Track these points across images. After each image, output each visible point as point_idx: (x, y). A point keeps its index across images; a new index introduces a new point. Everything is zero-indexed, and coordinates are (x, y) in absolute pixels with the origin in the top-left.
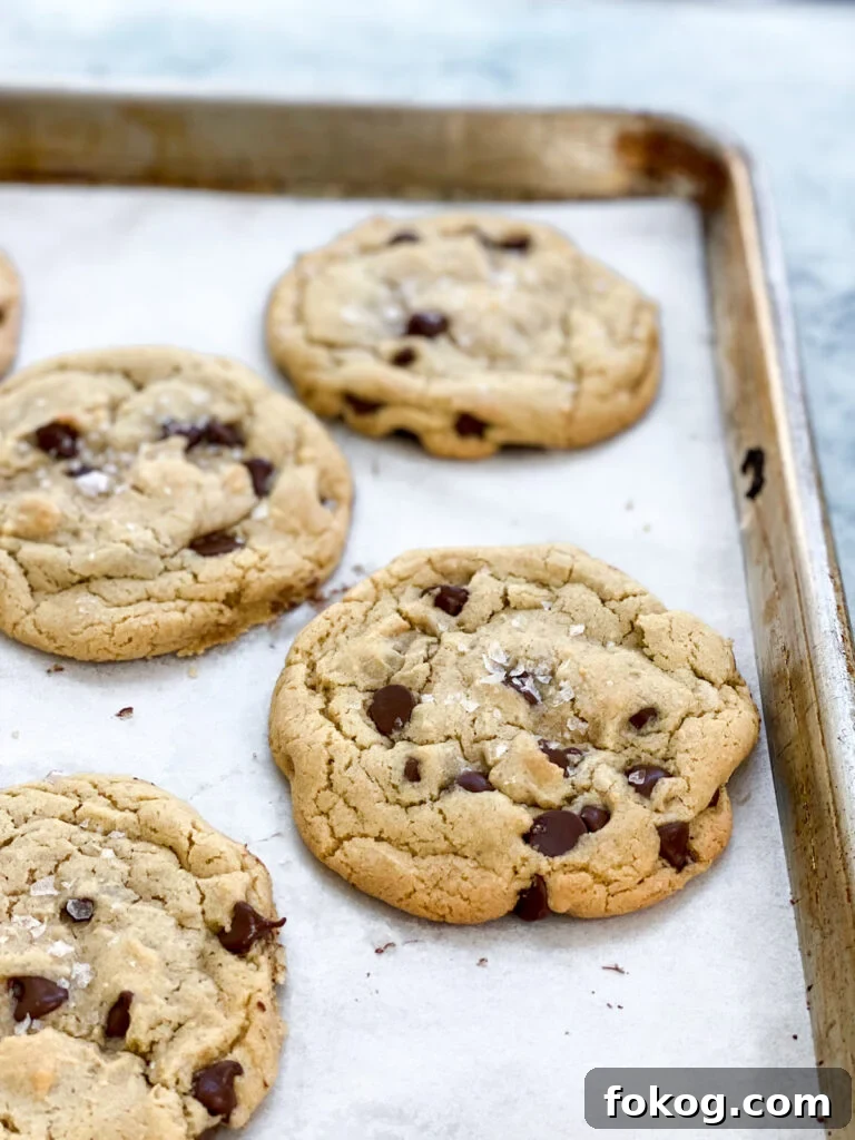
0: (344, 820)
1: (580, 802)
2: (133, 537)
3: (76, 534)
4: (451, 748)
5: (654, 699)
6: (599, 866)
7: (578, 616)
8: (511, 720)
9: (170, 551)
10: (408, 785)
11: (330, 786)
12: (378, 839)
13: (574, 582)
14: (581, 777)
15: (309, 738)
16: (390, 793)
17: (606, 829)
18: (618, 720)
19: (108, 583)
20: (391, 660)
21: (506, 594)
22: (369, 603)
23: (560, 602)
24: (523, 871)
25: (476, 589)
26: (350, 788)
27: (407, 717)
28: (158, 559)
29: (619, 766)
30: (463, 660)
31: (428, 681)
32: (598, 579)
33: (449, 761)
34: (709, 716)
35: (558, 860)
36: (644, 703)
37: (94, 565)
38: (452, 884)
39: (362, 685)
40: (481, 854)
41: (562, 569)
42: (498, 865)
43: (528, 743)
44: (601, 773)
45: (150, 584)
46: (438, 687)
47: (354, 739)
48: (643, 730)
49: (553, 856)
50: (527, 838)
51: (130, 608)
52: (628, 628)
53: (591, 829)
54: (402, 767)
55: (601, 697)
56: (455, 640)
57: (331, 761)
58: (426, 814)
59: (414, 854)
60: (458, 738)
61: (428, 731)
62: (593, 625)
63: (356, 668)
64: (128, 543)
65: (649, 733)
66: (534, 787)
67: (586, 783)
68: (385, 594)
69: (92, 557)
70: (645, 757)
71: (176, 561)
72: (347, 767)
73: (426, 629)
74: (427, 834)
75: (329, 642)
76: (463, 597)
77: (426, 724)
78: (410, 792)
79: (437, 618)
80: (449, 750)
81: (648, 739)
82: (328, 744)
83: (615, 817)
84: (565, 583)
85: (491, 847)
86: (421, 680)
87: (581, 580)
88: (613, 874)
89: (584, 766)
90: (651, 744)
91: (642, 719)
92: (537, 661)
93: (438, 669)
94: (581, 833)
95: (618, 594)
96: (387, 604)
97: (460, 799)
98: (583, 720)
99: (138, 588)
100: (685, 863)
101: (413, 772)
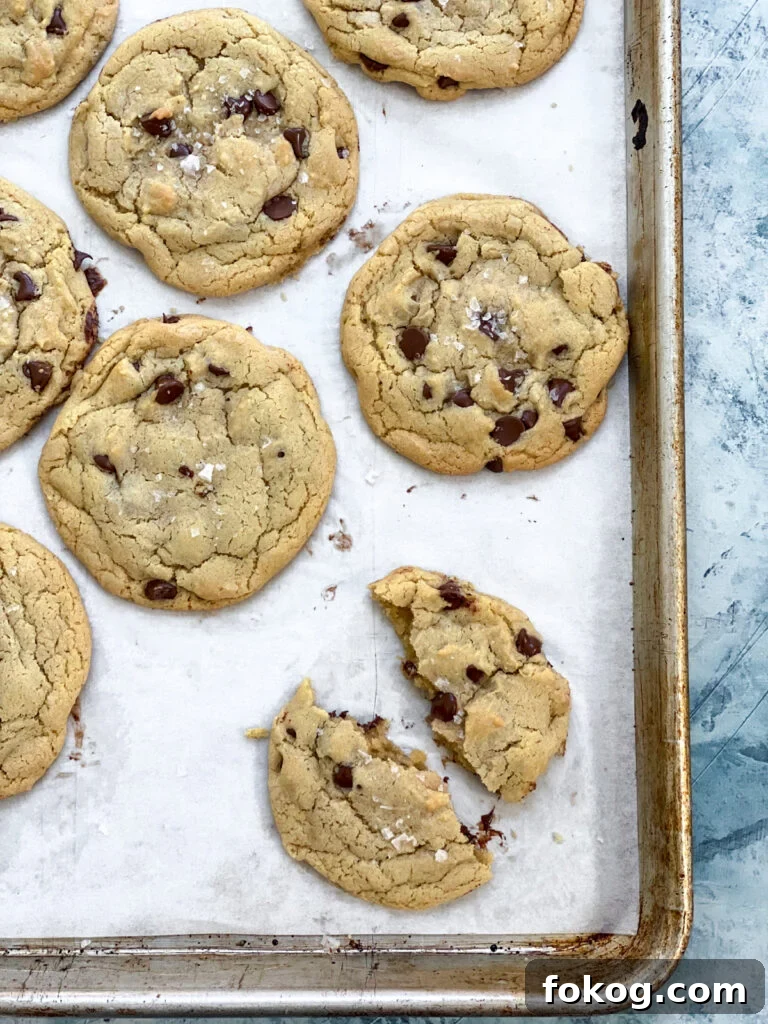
0: (390, 419)
1: (522, 408)
2: (227, 214)
3: (189, 208)
4: (448, 376)
5: (567, 340)
6: (531, 450)
7: (524, 268)
8: (483, 354)
9: (252, 219)
10: (425, 402)
11: (381, 398)
12: (410, 431)
13: (522, 239)
14: (521, 393)
15: (367, 367)
16: (415, 404)
17: (535, 428)
18: (545, 352)
19: (218, 247)
20: (411, 308)
21: (480, 249)
22: (395, 257)
23: (513, 256)
24: (490, 455)
25: (461, 248)
26: (393, 401)
27: (423, 352)
28: (246, 226)
29: (544, 381)
30: (455, 306)
31: (434, 321)
32: (537, 239)
33: (448, 384)
34: (598, 348)
35: (509, 449)
36: (561, 343)
37: (208, 238)
38: (451, 460)
39: (395, 326)
40: (467, 443)
41: (515, 230)
42: (477, 450)
43: (492, 370)
44: (534, 388)
45: (244, 244)
46: (440, 327)
47: (393, 367)
48: (559, 357)
49: (506, 446)
50: (492, 434)
51: (235, 265)
52: (554, 275)
53: (528, 427)
54: (422, 389)
55: (536, 340)
56: (450, 288)
57: (381, 383)
58: (436, 419)
59: (430, 441)
60: (453, 368)
61: (435, 364)
62: (533, 275)
63: (391, 314)
64: (225, 219)
65: (563, 360)
66: (496, 403)
67: (525, 397)
68: (405, 249)
69: (205, 233)
70: (560, 375)
71: (257, 225)
72: (391, 388)
73: (431, 277)
74: (436, 431)
75: (372, 289)
76: (454, 254)
77: (435, 359)
78: (427, 405)
79: (438, 268)
80: (448, 377)
81: (562, 363)
82: (378, 372)
83: (541, 419)
84: (517, 238)
85: (472, 440)
86: (430, 321)
87: (527, 239)
88: (538, 453)
89: (525, 386)
90: (563, 367)
91: (560, 350)
92: (499, 308)
93: (440, 313)
94: (522, 431)
95: (549, 253)
96: (406, 258)
97: (455, 412)
98: (525, 352)
99: (237, 249)
100: (579, 438)
101: (428, 392)
